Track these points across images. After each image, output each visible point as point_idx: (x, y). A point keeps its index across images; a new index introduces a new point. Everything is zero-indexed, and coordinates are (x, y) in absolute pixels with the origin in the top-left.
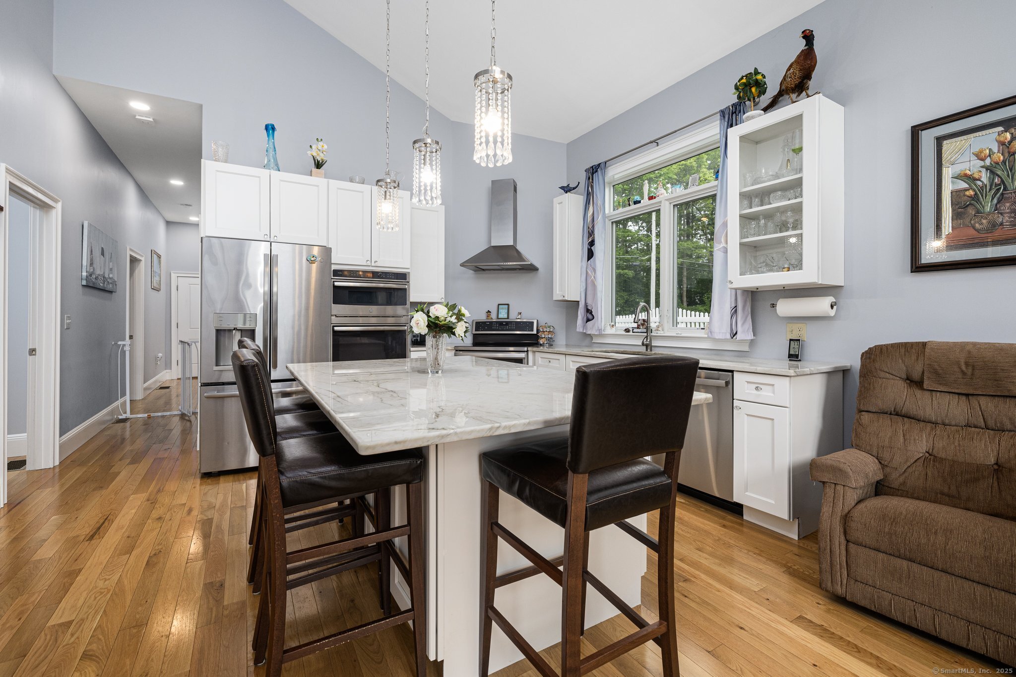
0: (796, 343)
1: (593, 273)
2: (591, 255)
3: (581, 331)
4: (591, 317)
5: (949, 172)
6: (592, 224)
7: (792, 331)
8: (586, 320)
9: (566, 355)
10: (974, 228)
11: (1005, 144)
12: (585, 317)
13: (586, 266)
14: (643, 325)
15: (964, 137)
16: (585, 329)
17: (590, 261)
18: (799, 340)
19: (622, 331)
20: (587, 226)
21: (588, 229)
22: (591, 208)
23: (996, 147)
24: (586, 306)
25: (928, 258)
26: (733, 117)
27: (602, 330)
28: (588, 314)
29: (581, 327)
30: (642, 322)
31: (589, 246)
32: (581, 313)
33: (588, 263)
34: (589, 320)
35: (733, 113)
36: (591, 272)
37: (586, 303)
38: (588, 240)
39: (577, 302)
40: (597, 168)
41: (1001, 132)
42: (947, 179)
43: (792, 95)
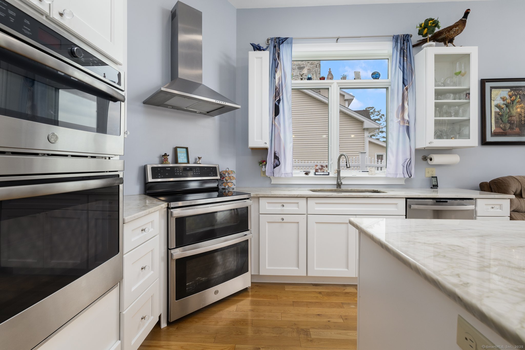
0: (435, 179)
1: (280, 127)
2: (277, 111)
3: (270, 175)
4: (278, 163)
5: (494, 103)
6: (279, 85)
7: (429, 172)
8: (275, 165)
9: (307, 198)
10: (502, 128)
11: (510, 97)
12: (273, 163)
13: (274, 120)
14: (321, 169)
15: (499, 90)
16: (273, 173)
17: (277, 117)
18: (436, 177)
19: (303, 174)
20: (275, 86)
21: (276, 89)
22: (279, 72)
23: (508, 97)
24: (275, 153)
25: (489, 139)
26: (404, 43)
27: (291, 174)
28: (276, 161)
29: (270, 172)
30: (320, 167)
31: (277, 104)
32: (270, 160)
33: (275, 119)
34: (277, 166)
35: (404, 40)
36: (279, 125)
37: (274, 151)
38: (275, 98)
39: (266, 149)
40: (283, 40)
41: (509, 92)
42: (493, 106)
43: (447, 42)
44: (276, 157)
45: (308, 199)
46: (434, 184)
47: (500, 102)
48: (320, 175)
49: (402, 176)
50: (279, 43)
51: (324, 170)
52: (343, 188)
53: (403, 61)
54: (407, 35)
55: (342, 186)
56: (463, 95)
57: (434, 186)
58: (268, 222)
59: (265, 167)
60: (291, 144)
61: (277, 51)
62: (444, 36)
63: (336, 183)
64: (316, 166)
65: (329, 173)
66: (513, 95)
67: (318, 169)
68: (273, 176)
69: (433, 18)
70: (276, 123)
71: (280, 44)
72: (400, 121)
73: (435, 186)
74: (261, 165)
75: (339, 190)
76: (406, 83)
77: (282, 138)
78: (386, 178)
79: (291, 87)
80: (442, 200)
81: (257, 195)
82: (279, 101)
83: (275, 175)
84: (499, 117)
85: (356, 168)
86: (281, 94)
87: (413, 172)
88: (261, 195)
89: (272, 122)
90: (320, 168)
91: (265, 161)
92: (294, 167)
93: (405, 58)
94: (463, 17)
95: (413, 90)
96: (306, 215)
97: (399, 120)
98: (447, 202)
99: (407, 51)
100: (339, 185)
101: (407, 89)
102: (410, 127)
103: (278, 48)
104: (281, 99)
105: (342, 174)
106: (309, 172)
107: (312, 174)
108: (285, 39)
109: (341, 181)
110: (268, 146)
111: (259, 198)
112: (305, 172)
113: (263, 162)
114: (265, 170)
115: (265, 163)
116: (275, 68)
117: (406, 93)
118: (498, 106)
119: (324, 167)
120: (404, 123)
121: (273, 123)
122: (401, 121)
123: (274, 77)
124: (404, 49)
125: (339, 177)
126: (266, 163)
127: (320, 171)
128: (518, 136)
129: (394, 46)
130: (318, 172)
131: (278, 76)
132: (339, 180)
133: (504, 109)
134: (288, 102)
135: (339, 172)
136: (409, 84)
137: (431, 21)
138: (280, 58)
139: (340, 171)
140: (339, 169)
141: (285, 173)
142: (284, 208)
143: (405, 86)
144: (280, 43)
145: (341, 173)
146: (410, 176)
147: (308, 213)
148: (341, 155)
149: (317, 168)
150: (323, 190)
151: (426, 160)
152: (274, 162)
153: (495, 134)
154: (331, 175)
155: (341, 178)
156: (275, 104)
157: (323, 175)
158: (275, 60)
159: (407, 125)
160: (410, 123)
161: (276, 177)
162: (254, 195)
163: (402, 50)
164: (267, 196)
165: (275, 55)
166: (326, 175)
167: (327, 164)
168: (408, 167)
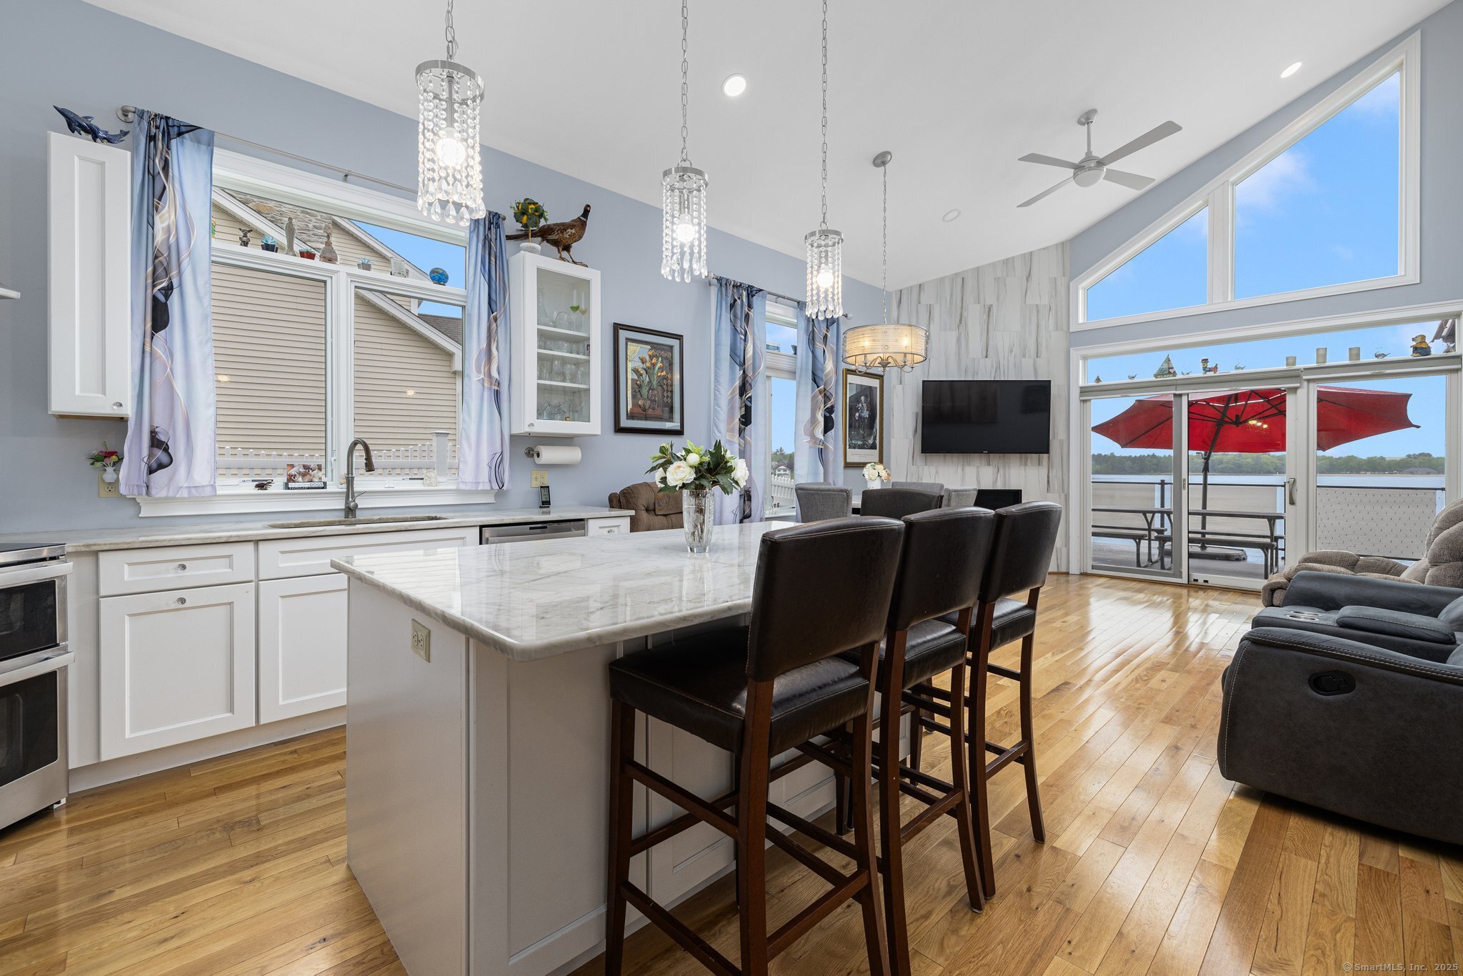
0: (546, 490)
1: (170, 362)
2: (159, 317)
3: (136, 492)
4: (165, 459)
5: (630, 365)
6: (169, 248)
7: (536, 478)
8: (154, 466)
9: (257, 542)
10: (640, 407)
11: (651, 357)
12: (145, 460)
13: (148, 339)
14: (304, 475)
15: (636, 344)
16: (147, 487)
17: (162, 333)
18: (548, 487)
19: (250, 488)
20: (154, 248)
21: (156, 257)
22: (169, 211)
23: (648, 358)
24: (153, 434)
25: (625, 423)
26: (490, 229)
27: (209, 489)
28: (159, 454)
29: (135, 483)
30: (301, 470)
31: (162, 298)
32: (135, 450)
33: (152, 338)
34: (161, 466)
35: (490, 223)
36: (167, 357)
37: (151, 426)
38: (153, 282)
39: (123, 420)
40: (183, 129)
41: (650, 350)
42: (629, 370)
43: (561, 249)
44: (156, 443)
45: (260, 543)
46: (544, 500)
47: (639, 365)
48: (302, 488)
49: (488, 487)
50: (169, 133)
51: (314, 476)
52: (360, 515)
53: (489, 263)
54: (496, 213)
55: (358, 513)
56: (582, 347)
57: (543, 503)
58: (129, 615)
59: (117, 471)
60: (212, 411)
61: (162, 154)
62: (556, 238)
63: (344, 507)
64: (290, 467)
65: (325, 483)
66: (654, 356)
67: (295, 475)
68: (148, 493)
69: (536, 201)
70: (159, 350)
71: (172, 137)
72: (483, 379)
73: (546, 503)
74: (98, 464)
75: (352, 521)
76: (493, 306)
77: (178, 392)
78: (458, 492)
79: (210, 258)
80: (540, 525)
81: (88, 546)
82: (168, 290)
83: (153, 492)
84: (637, 388)
85: (398, 471)
86: (174, 273)
87: (506, 478)
88: (105, 544)
89: (144, 344)
90: (300, 472)
91: (116, 452)
92: (220, 469)
93: (493, 259)
94: (582, 216)
95: (506, 324)
96: (253, 583)
97: (482, 376)
98: (546, 527)
99: (496, 245)
100: (350, 511)
101: (496, 319)
102: (501, 393)
103: (165, 146)
104: (175, 283)
105: (358, 487)
106: (270, 483)
107: (277, 487)
108: (189, 129)
109: (354, 501)
110: (128, 410)
111: (96, 554)
112: (257, 483)
113: (105, 457)
114: (117, 480)
115: (114, 458)
116: (154, 197)
117: (494, 325)
118: (635, 371)
119: (311, 469)
120: (491, 384)
121: (148, 349)
122: (486, 379)
123: (148, 222)
124: (491, 240)
125: (350, 493)
126: (121, 459)
127: (300, 479)
128: (660, 421)
129: (472, 228)
130: (294, 482)
131: (162, 223)
132: (350, 499)
133: (643, 376)
134: (199, 299)
135: (350, 481)
136: (500, 309)
137: (533, 206)
138: (170, 174)
139: (353, 478)
140: (352, 474)
141: (190, 487)
142: (186, 573)
143: (493, 313)
144: (171, 133)
145: (355, 482)
146: (501, 487)
147: (261, 578)
148: (355, 444)
149: (293, 471)
150: (308, 523)
151: (533, 455)
152: (151, 455)
153: (631, 416)
154: (329, 489)
155: (355, 495)
156: (155, 298)
157: (309, 488)
158: (150, 174)
159: (496, 388)
160: (501, 385)
161: (157, 496)
162: (79, 546)
163: (487, 242)
164: (126, 547)
165: (151, 162)
166: (319, 488)
167: (322, 461)
168: (497, 468)
